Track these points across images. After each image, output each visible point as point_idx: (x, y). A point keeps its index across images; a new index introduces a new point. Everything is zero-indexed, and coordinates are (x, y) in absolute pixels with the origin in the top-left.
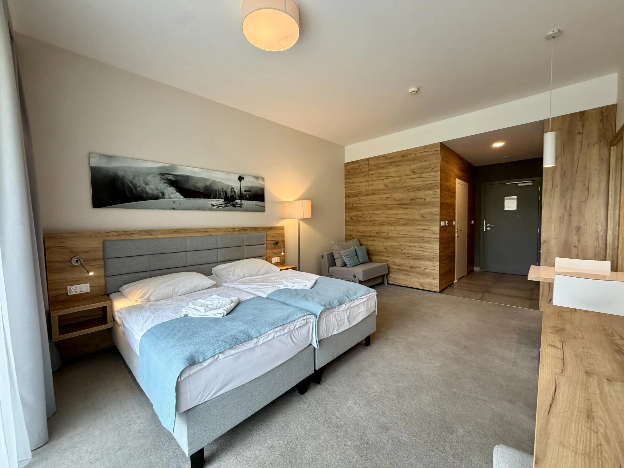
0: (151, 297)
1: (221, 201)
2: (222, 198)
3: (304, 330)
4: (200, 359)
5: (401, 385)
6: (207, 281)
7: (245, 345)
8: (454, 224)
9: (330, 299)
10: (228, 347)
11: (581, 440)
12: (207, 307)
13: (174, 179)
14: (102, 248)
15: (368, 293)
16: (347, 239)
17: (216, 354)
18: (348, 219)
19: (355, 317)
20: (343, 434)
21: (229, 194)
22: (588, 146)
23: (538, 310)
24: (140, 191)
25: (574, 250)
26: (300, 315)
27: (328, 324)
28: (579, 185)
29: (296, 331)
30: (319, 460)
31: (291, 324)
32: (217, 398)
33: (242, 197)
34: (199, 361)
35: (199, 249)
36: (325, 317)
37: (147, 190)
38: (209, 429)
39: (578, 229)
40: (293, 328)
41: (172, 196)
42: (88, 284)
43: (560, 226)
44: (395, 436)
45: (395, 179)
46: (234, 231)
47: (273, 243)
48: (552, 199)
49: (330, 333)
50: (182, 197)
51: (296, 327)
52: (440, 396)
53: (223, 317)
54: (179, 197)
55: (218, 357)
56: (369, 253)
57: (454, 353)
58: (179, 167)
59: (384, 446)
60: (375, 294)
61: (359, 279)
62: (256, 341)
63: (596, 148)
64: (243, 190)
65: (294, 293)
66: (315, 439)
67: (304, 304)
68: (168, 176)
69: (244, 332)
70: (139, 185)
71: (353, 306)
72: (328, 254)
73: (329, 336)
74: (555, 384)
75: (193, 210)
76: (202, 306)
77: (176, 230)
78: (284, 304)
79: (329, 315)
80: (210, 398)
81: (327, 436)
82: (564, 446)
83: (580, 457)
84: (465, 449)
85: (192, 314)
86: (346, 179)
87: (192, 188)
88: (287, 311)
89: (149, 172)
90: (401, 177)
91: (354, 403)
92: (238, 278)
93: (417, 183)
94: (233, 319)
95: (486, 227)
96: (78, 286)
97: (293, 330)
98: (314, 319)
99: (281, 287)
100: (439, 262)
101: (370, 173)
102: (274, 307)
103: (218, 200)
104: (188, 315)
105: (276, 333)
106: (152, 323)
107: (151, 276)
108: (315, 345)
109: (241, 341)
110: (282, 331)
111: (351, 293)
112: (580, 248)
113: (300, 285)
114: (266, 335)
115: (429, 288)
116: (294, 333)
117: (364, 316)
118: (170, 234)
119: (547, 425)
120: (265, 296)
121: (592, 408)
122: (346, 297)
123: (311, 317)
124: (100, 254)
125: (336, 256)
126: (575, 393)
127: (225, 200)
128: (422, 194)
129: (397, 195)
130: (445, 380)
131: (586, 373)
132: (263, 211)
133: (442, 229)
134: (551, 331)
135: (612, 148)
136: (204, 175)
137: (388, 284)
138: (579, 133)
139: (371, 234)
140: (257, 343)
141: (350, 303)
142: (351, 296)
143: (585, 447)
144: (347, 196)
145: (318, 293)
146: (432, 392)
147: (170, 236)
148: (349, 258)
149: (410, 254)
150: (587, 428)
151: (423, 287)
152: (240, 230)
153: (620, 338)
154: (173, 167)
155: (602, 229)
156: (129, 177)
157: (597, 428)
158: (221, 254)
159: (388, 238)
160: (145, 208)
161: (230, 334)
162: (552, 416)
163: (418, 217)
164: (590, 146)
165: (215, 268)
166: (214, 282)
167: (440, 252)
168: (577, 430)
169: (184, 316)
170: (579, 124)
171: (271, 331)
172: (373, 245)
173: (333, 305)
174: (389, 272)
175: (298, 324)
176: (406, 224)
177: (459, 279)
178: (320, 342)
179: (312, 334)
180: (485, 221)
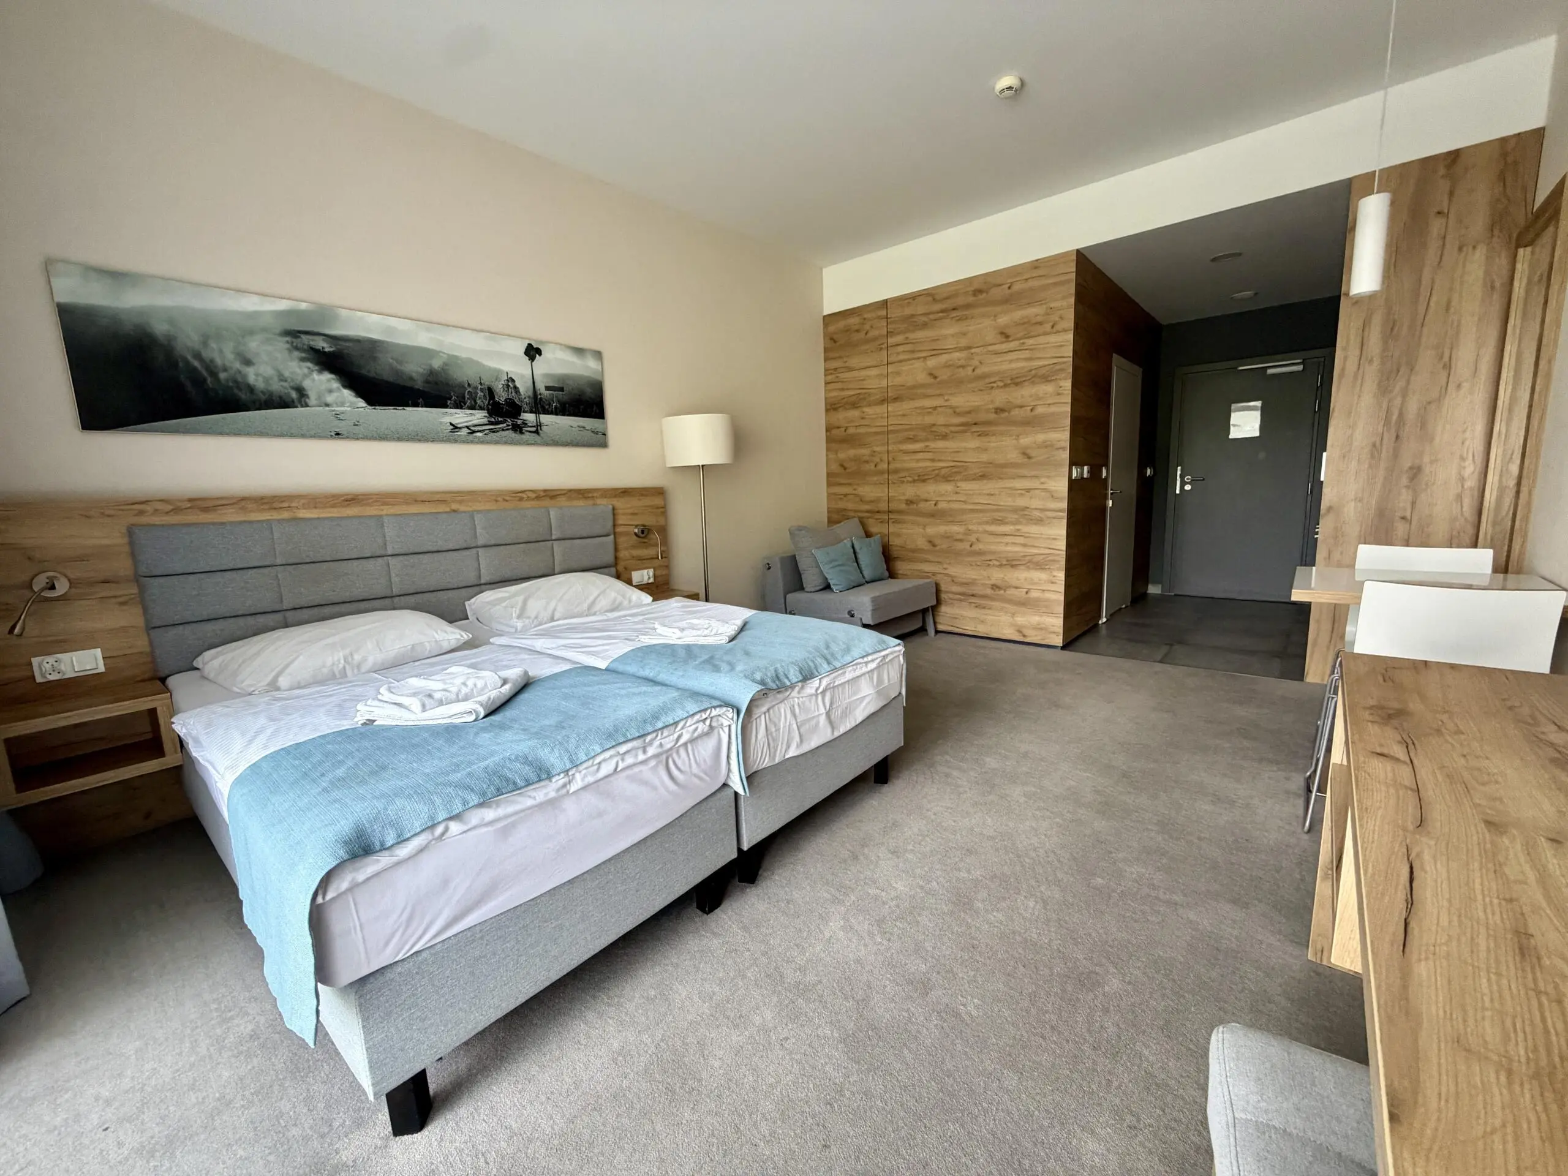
0: (281, 679)
1: (478, 417)
2: (481, 408)
3: (706, 749)
4: (388, 838)
5: (966, 875)
6: (450, 634)
7: (529, 793)
8: (1104, 474)
9: (778, 666)
10: (476, 802)
11: (1518, 1030)
12: (430, 696)
13: (331, 350)
14: (127, 549)
15: (881, 648)
16: (831, 522)
17: (439, 823)
18: (835, 467)
19: (846, 713)
20: (812, 1006)
21: (502, 396)
22: (1460, 249)
23: (1302, 680)
24: (227, 380)
25: (1401, 529)
26: (692, 707)
27: (773, 730)
28: (1426, 359)
29: (682, 751)
30: (746, 1080)
31: (666, 733)
32: (454, 941)
33: (539, 405)
34: (382, 845)
35: (425, 550)
36: (765, 713)
37: (252, 379)
38: (432, 1024)
39: (1416, 472)
40: (672, 744)
41: (330, 399)
42: (98, 652)
43: (1370, 466)
44: (947, 1005)
45: (957, 355)
46: (521, 499)
47: (635, 534)
48: (1356, 397)
49: (778, 754)
50: (361, 403)
51: (682, 741)
52: (1064, 897)
53: (475, 721)
54: (351, 403)
55: (447, 829)
56: (888, 556)
57: (1097, 792)
58: (344, 313)
59: (918, 1032)
60: (900, 651)
61: (861, 619)
62: (561, 782)
63: (1479, 255)
64: (541, 387)
65: (682, 653)
66: (736, 1026)
67: (706, 682)
68: (313, 340)
69: (526, 760)
70: (224, 365)
71: (843, 681)
72: (783, 560)
73: (777, 761)
74: (1408, 859)
75: (399, 439)
76: (414, 695)
77: (349, 497)
78: (651, 683)
79: (774, 706)
80: (429, 941)
81: (769, 1015)
82: (1468, 1051)
83: (1527, 1086)
84: (1123, 1026)
85: (385, 715)
86: (826, 360)
87: (387, 376)
88: (655, 699)
89: (249, 326)
90: (973, 351)
91: (843, 928)
92: (536, 622)
93: (1013, 363)
94: (502, 727)
95: (1183, 484)
96: (64, 657)
97: (671, 749)
98: (732, 719)
99: (647, 640)
100: (1064, 572)
101: (891, 341)
102: (623, 692)
103: (471, 411)
104: (374, 721)
105: (623, 760)
106: (266, 747)
107: (286, 625)
108: (737, 784)
109: (515, 783)
110: (640, 752)
111: (834, 648)
112: (1414, 522)
113: (699, 633)
114: (593, 765)
115: (1039, 638)
116: (675, 756)
117: (872, 709)
118: (333, 506)
119: (1405, 987)
120: (603, 665)
121: (1526, 925)
122: (819, 660)
123: (723, 714)
124: (122, 566)
125: (804, 564)
126: (1467, 884)
127: (491, 414)
128: (1026, 393)
129: (963, 400)
130: (1075, 859)
131: (1489, 823)
132: (604, 445)
133: (1074, 485)
134: (1371, 718)
135: (1521, 251)
136: (423, 339)
137: (937, 632)
138: (1439, 213)
139: (894, 506)
140: (564, 786)
141: (834, 675)
142: (836, 659)
143: (1532, 1052)
144: (832, 407)
145: (747, 653)
146: (1043, 889)
147: (334, 513)
148: (838, 568)
149: (994, 553)
150: (1525, 986)
151: (1024, 636)
152: (538, 498)
153: (1556, 727)
154: (325, 313)
155: (1473, 472)
156: (188, 340)
157: (1556, 987)
158: (488, 564)
159: (937, 515)
160: (248, 434)
161: (483, 764)
162: (1415, 957)
163: (1013, 456)
164: (1465, 249)
165: (473, 600)
166: (466, 636)
167: (1069, 546)
168: (1496, 995)
169: (364, 724)
170: (1444, 185)
171: (607, 754)
172: (899, 535)
173: (786, 681)
174: (939, 602)
175: (688, 731)
176: (983, 477)
177: (1111, 615)
178: (751, 778)
179: (728, 757)
180: (1179, 468)
